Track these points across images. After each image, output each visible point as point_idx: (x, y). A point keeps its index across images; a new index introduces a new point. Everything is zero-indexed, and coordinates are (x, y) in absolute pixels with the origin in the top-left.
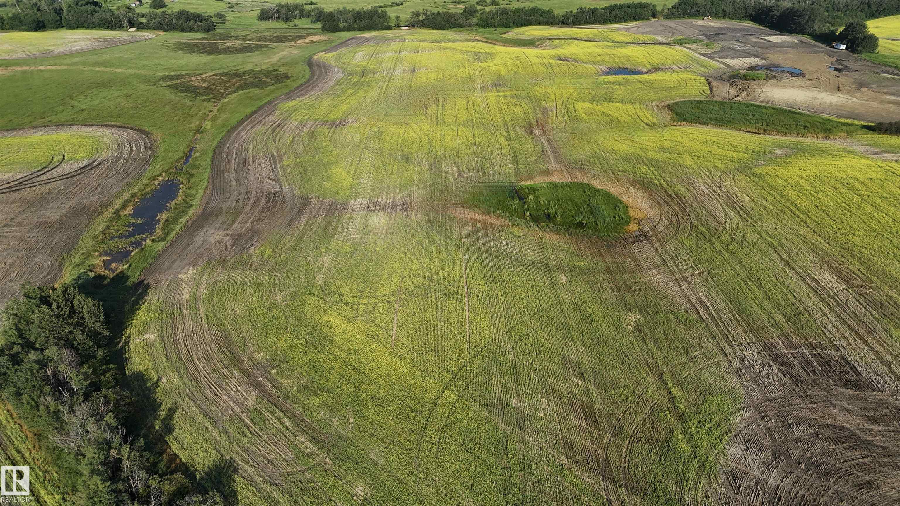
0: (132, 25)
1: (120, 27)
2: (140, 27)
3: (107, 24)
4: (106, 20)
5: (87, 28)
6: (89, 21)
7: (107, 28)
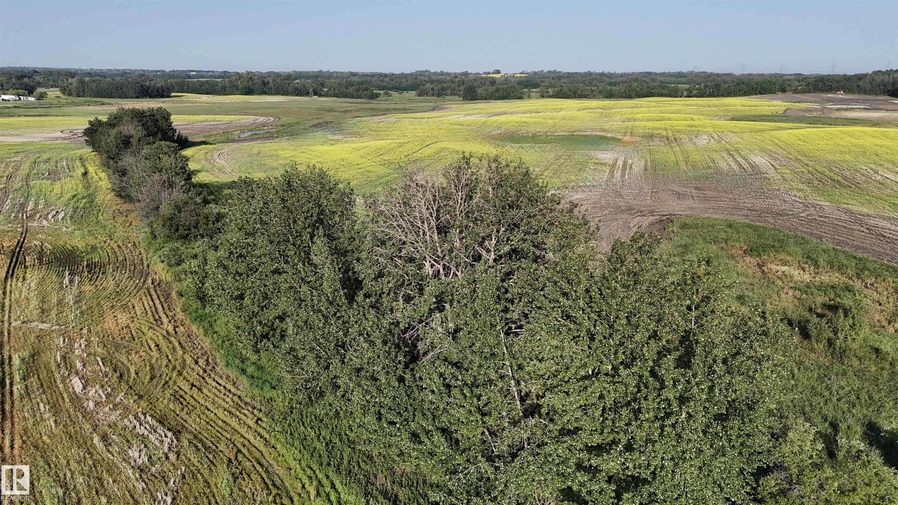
0: (315, 94)
1: (307, 94)
2: (321, 95)
3: (297, 92)
4: (297, 89)
5: (283, 94)
6: (285, 89)
7: (297, 95)
